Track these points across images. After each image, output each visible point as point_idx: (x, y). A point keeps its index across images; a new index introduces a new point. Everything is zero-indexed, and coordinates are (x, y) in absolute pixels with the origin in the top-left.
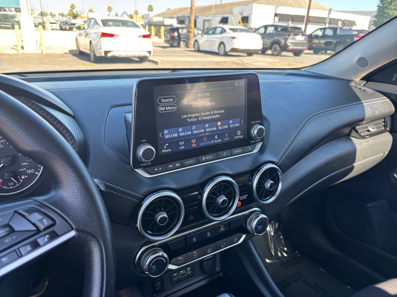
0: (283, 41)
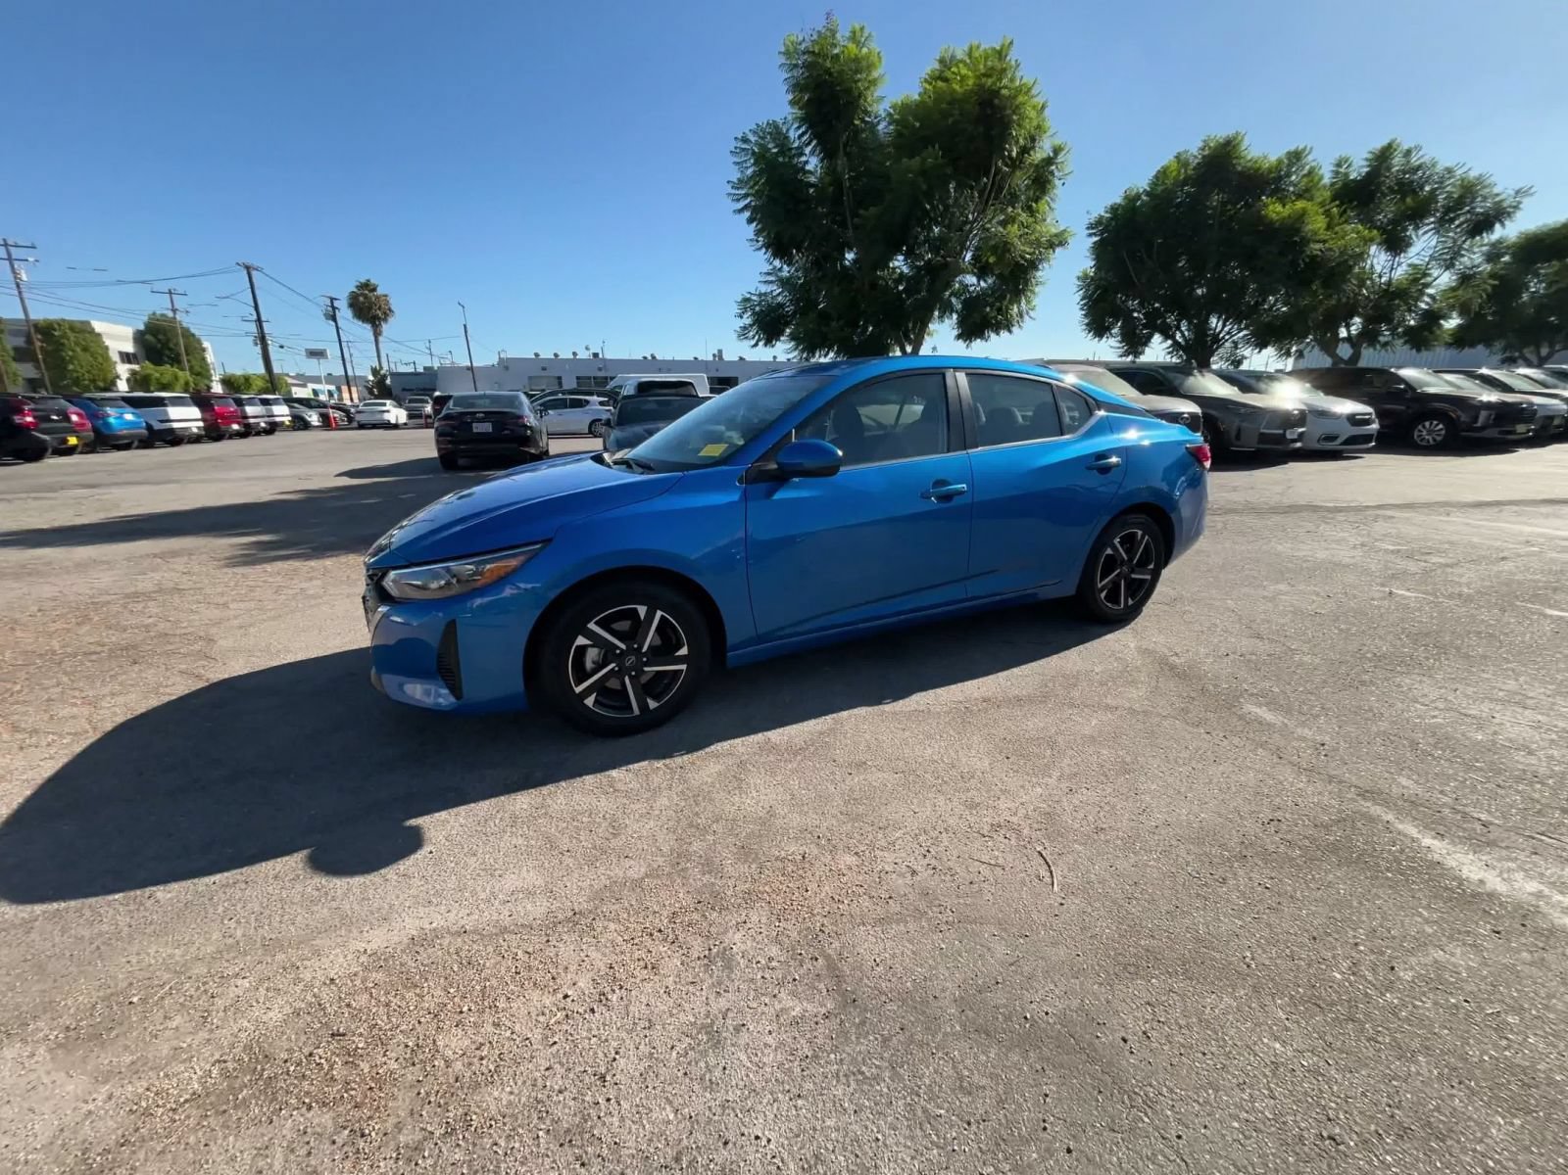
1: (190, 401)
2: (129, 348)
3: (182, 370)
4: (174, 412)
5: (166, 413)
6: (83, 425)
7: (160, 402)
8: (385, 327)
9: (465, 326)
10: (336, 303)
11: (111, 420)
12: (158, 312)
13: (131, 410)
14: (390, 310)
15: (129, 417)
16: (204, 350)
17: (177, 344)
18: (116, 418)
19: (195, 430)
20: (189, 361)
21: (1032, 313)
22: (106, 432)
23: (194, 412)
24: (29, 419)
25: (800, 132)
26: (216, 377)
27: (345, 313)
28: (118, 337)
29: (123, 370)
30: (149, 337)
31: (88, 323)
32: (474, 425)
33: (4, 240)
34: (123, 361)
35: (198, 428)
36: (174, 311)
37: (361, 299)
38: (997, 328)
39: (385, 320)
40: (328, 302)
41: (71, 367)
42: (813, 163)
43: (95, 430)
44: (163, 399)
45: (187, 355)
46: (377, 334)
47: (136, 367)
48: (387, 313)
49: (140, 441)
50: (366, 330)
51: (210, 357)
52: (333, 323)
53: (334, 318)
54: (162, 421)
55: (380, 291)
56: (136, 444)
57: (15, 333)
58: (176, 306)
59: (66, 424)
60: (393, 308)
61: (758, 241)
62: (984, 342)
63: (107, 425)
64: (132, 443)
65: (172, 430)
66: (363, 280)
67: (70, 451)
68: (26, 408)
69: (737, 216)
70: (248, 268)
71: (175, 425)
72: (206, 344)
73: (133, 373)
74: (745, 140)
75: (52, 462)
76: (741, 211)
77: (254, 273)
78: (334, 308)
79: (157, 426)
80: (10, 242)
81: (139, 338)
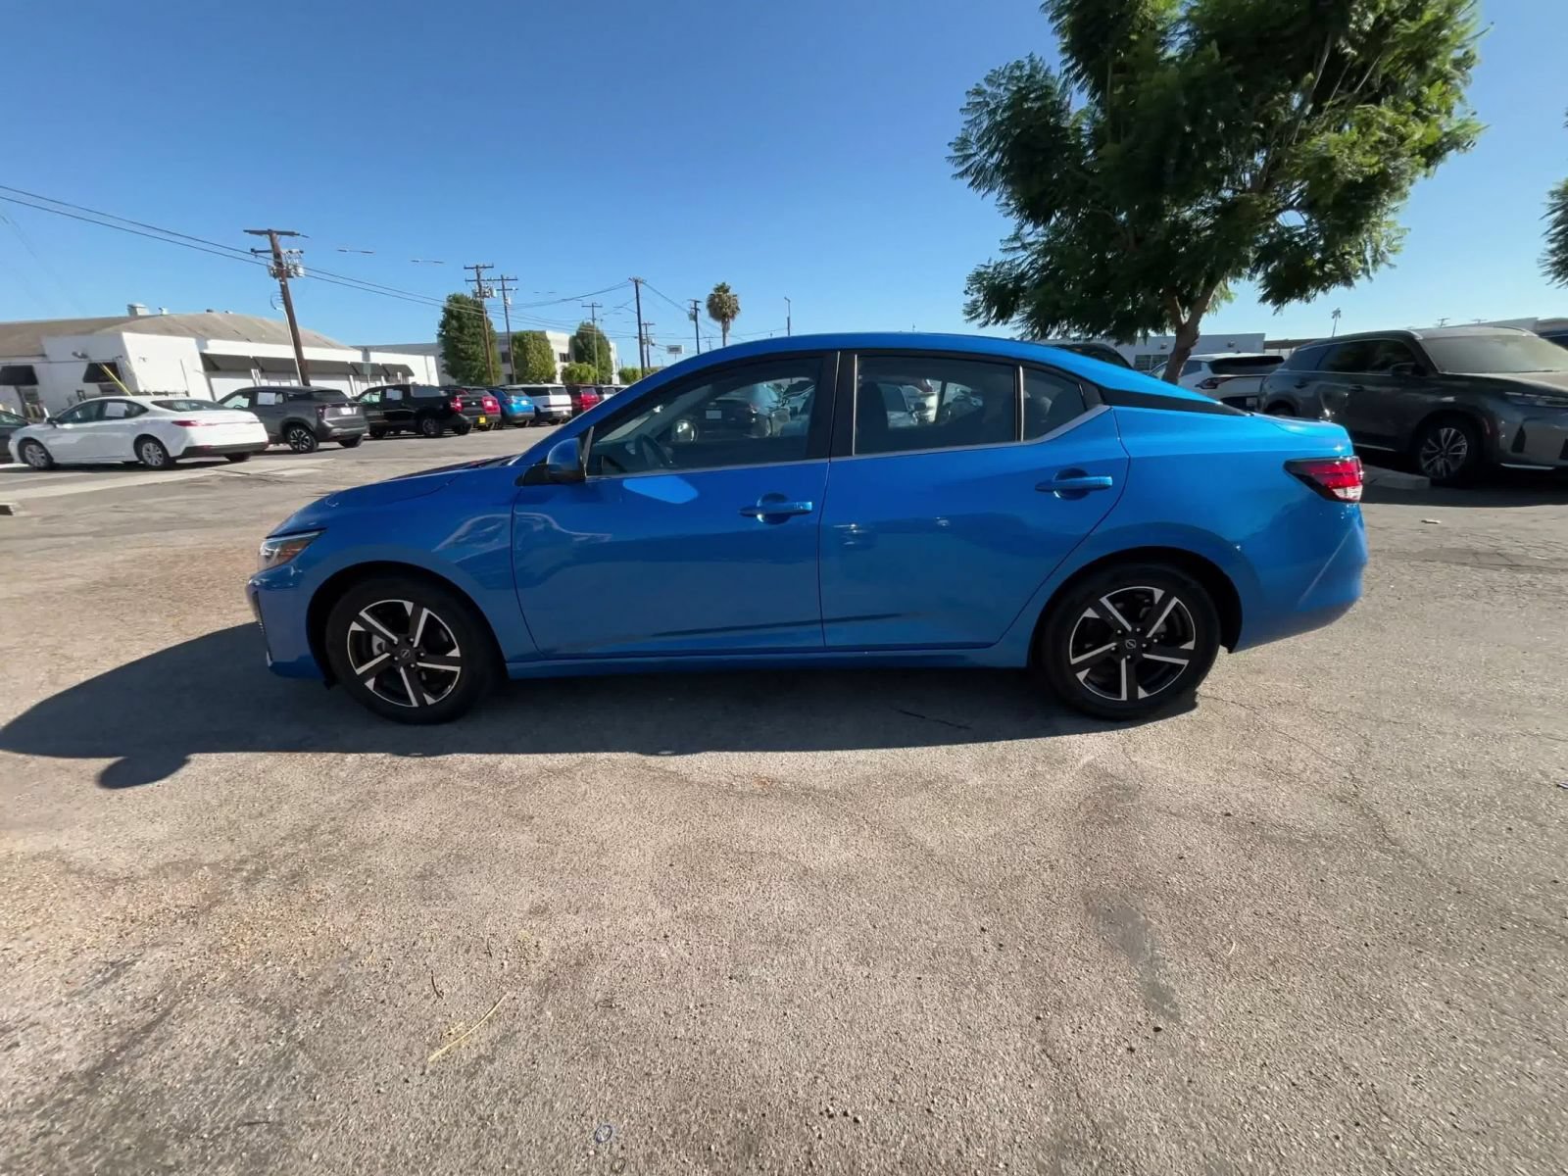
0: (313, 422)
1: (565, 390)
2: (566, 350)
3: (594, 366)
4: (554, 399)
5: (548, 399)
6: (495, 409)
7: (545, 392)
8: (732, 324)
9: (788, 319)
10: (699, 306)
11: (514, 406)
12: (585, 322)
13: (528, 398)
14: (737, 308)
15: (524, 403)
16: (610, 350)
17: (593, 346)
18: (516, 404)
19: (565, 413)
20: (599, 359)
21: (1391, 258)
22: (510, 414)
23: (566, 399)
24: (459, 405)
25: (1070, 64)
26: (615, 371)
27: (704, 313)
28: (559, 342)
29: (559, 366)
30: (579, 341)
31: (543, 333)
32: (708, 413)
33: (502, 276)
34: (561, 361)
35: (568, 411)
36: (594, 320)
37: (717, 300)
38: (1324, 282)
39: (733, 317)
40: (693, 304)
41: (530, 365)
42: (1079, 102)
43: (503, 413)
44: (547, 389)
45: (599, 353)
46: (725, 330)
47: (567, 364)
48: (735, 311)
49: (531, 421)
50: (719, 325)
51: (613, 356)
52: (694, 322)
53: (695, 318)
54: (546, 406)
55: (731, 292)
56: (528, 424)
57: (503, 342)
58: (595, 316)
59: (480, 409)
60: (740, 307)
61: (1008, 205)
62: (1304, 303)
63: (511, 408)
64: (525, 423)
65: (551, 413)
66: (720, 284)
67: (483, 428)
68: (458, 397)
69: (959, 180)
70: (636, 281)
71: (553, 409)
72: (612, 345)
73: (565, 369)
74: (978, 92)
75: (474, 436)
76: (962, 175)
77: (641, 286)
78: (696, 309)
79: (543, 410)
80: (505, 278)
81: (573, 341)
